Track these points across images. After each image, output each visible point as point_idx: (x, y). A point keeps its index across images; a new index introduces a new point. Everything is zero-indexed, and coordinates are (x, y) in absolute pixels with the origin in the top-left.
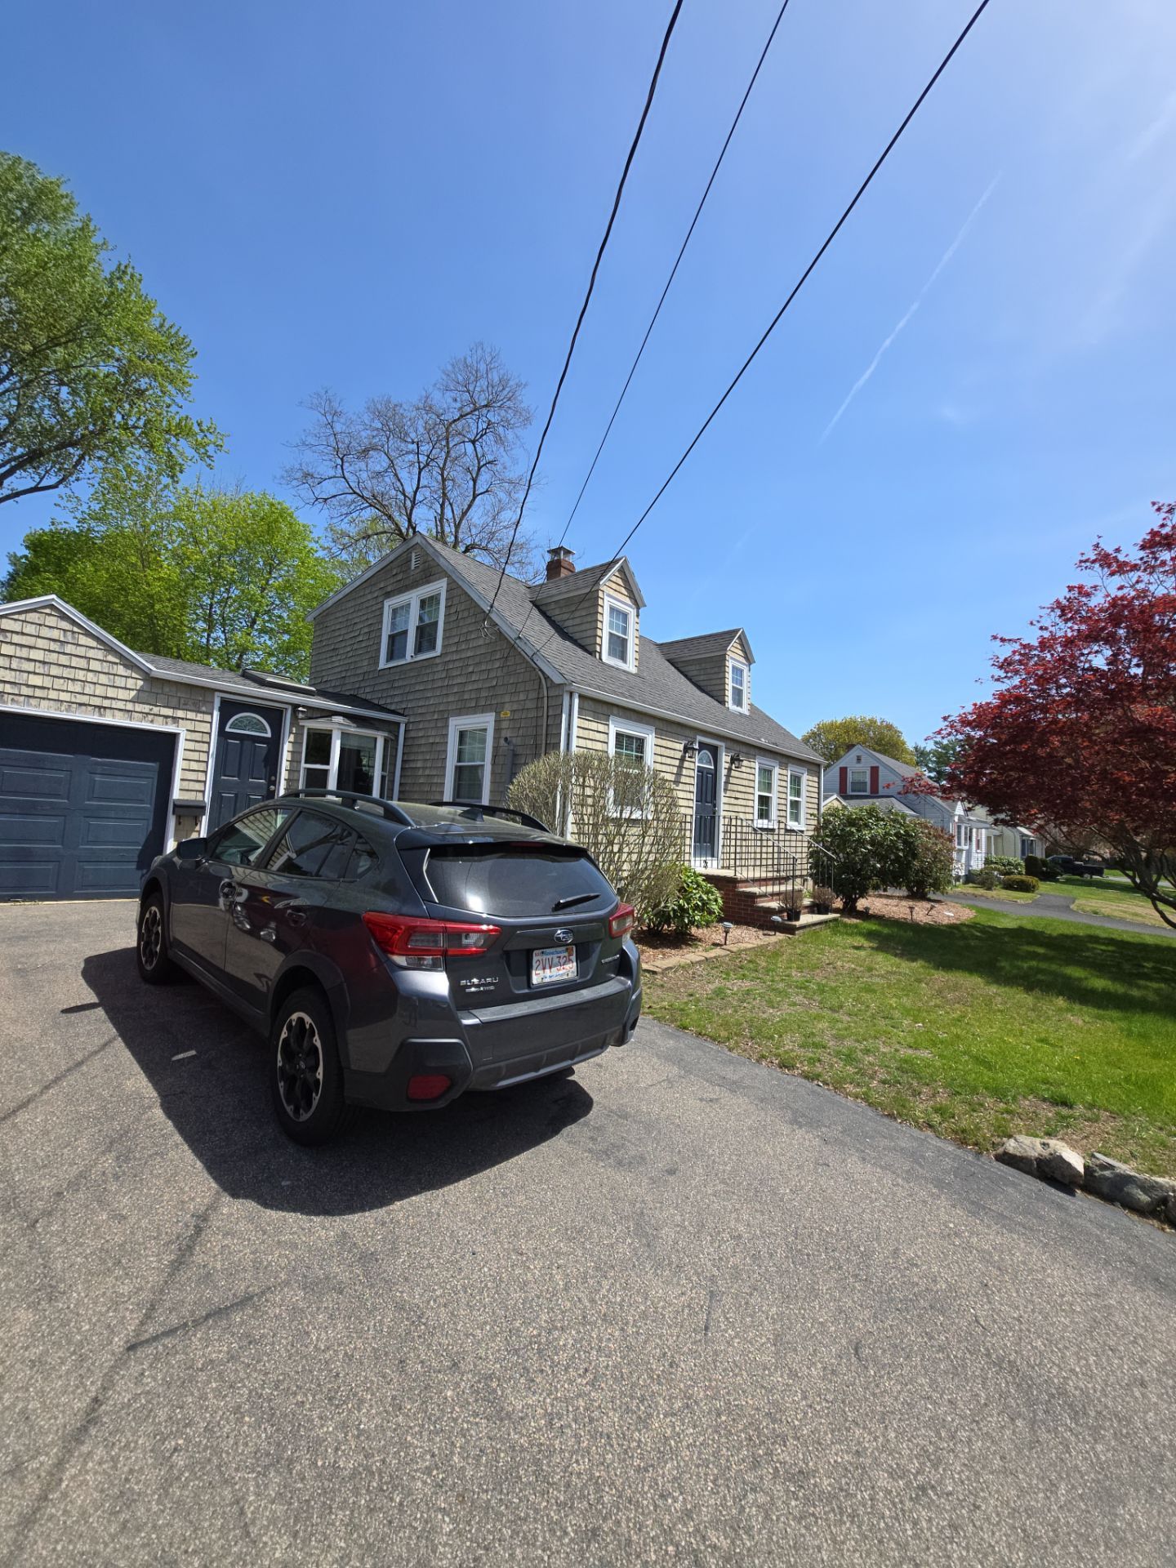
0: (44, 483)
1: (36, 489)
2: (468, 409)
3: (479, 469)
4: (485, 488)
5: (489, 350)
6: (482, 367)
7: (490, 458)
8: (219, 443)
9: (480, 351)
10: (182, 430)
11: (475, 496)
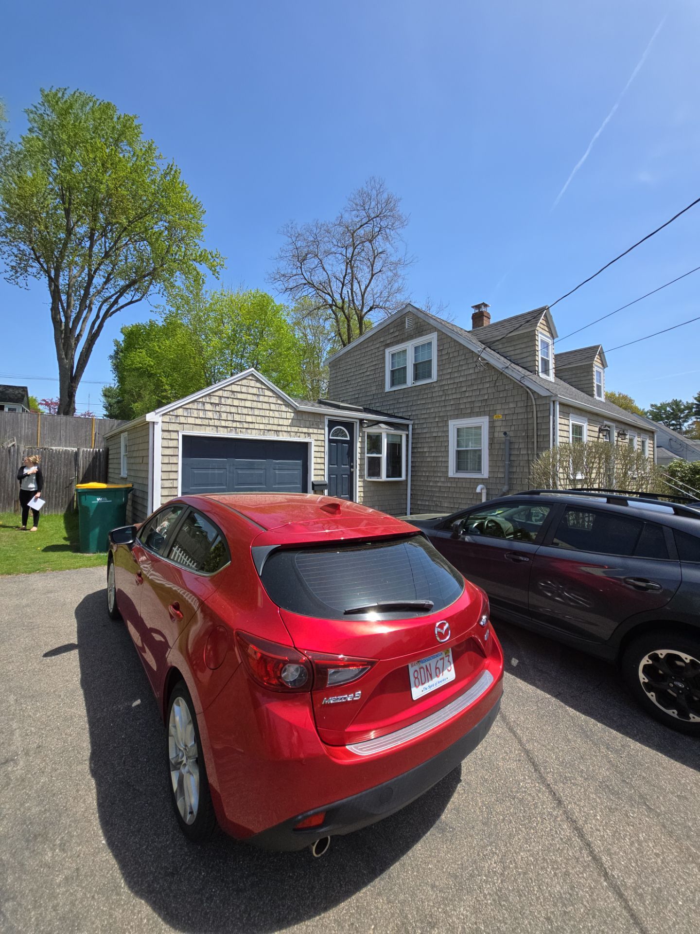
0: (136, 298)
1: (131, 302)
2: (364, 221)
3: (375, 258)
4: (379, 269)
5: (377, 181)
6: (374, 192)
7: (380, 250)
8: (222, 263)
9: (373, 182)
10: (202, 258)
11: (373, 275)
